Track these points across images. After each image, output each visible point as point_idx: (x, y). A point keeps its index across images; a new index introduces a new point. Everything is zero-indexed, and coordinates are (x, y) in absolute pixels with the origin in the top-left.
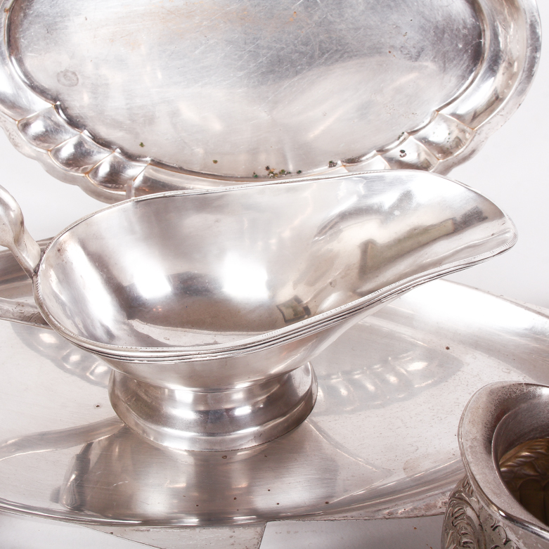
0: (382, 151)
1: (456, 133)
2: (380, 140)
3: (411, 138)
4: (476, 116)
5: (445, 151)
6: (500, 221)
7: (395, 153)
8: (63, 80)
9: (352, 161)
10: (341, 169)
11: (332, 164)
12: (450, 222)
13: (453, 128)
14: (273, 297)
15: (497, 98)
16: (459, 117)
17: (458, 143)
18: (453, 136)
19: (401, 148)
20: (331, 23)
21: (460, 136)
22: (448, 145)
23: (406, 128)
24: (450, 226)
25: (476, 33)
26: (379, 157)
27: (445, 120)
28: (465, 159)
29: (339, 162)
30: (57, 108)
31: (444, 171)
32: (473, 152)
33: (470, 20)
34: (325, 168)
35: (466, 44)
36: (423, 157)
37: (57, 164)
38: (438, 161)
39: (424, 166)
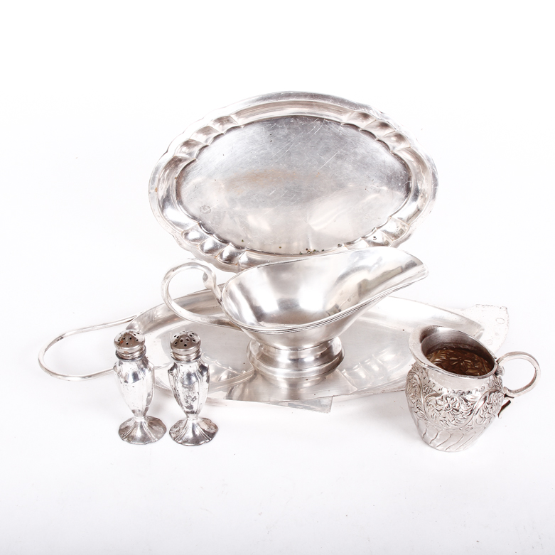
0: (364, 237)
1: (400, 227)
2: (362, 233)
3: (379, 230)
4: (409, 219)
5: (396, 236)
6: (422, 266)
7: (371, 238)
8: (203, 210)
9: (349, 243)
10: (344, 248)
11: (339, 245)
12: (400, 269)
13: (399, 224)
14: (324, 307)
15: (419, 210)
16: (401, 219)
17: (402, 232)
18: (399, 229)
19: (374, 235)
20: (336, 177)
21: (403, 228)
22: (397, 233)
23: (376, 226)
24: (400, 270)
25: (407, 178)
26: (363, 241)
27: (395, 221)
28: (406, 239)
29: (343, 245)
30: (200, 225)
31: (396, 245)
32: (410, 235)
33: (404, 172)
34: (336, 247)
35: (403, 183)
36: (385, 239)
37: (203, 254)
38: (392, 242)
39: (386, 244)
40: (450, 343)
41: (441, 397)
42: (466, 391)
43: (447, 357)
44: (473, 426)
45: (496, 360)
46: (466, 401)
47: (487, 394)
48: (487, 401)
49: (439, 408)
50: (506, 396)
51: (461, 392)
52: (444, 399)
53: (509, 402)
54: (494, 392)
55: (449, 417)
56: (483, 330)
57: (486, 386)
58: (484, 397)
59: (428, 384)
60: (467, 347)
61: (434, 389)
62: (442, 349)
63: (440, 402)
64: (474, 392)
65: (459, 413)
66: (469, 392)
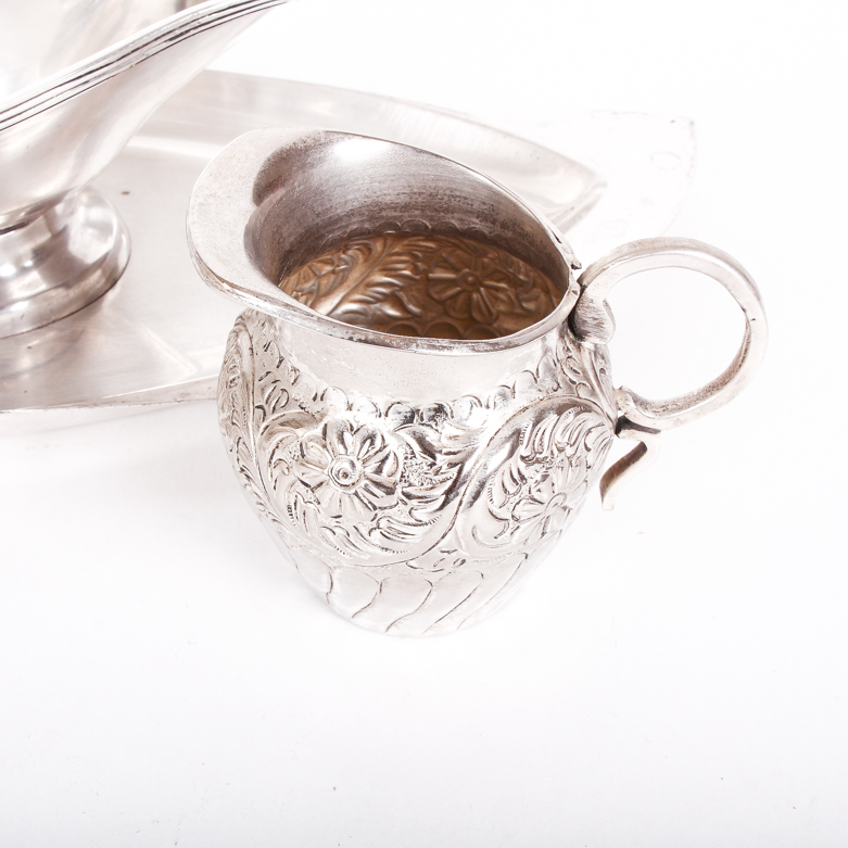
40: (406, 207)
41: (318, 431)
42: (426, 404)
43: (415, 270)
44: (463, 554)
45: (576, 274)
46: (429, 451)
47: (526, 422)
48: (522, 450)
49: (312, 476)
50: (622, 424)
51: (405, 409)
52: (333, 437)
53: (641, 450)
54: (560, 411)
55: (356, 515)
56: (604, 185)
57: (521, 382)
58: (507, 432)
59: (277, 374)
60: (477, 224)
61: (294, 393)
62: (376, 234)
63: (315, 451)
64: (461, 409)
65: (393, 499)
66: (440, 409)
